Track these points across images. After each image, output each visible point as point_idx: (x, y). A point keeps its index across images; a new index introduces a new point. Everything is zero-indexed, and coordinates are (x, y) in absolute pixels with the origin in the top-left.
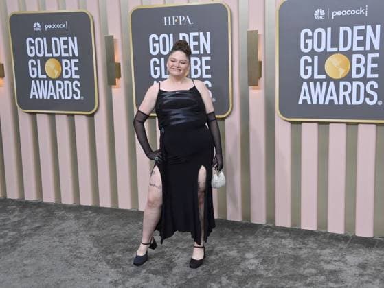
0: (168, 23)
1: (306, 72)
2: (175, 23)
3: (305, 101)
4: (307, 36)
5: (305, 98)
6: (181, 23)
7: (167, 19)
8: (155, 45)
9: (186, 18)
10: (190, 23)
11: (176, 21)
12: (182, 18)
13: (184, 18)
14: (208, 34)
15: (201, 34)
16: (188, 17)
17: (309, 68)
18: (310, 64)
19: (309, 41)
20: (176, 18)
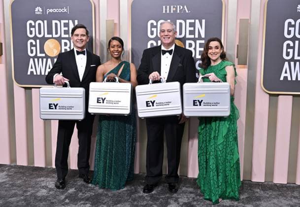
0: (166, 11)
1: (288, 54)
2: (173, 11)
3: (286, 78)
4: (290, 25)
5: (286, 75)
6: (178, 12)
7: (166, 8)
8: (153, 29)
9: (183, 7)
10: (187, 12)
11: (174, 9)
12: (180, 8)
13: (182, 7)
14: (204, 21)
15: (197, 21)
16: (185, 7)
17: (291, 51)
18: (291, 48)
19: (292, 29)
20: (173, 7)
